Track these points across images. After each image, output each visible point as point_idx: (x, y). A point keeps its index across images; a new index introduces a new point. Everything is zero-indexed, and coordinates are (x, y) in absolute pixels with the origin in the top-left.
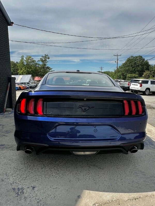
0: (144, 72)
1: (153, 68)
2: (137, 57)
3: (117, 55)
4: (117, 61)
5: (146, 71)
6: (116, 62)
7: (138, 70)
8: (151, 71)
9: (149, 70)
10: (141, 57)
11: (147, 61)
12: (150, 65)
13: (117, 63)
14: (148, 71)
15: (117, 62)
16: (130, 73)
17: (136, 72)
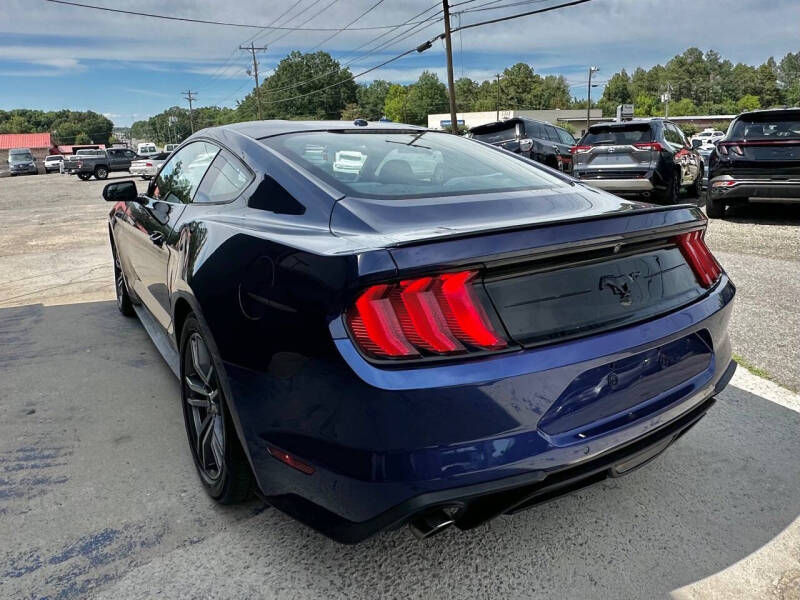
0: (344, 107)
1: (369, 95)
2: (313, 57)
3: (253, 49)
4: (256, 70)
5: (350, 105)
6: (249, 73)
7: (323, 102)
8: (363, 106)
9: (356, 101)
10: (325, 58)
11: (345, 70)
12: (357, 87)
13: (256, 76)
14: (354, 105)
15: (254, 73)
16: (297, 114)
17: (315, 108)
